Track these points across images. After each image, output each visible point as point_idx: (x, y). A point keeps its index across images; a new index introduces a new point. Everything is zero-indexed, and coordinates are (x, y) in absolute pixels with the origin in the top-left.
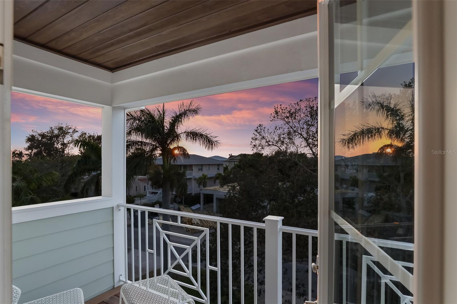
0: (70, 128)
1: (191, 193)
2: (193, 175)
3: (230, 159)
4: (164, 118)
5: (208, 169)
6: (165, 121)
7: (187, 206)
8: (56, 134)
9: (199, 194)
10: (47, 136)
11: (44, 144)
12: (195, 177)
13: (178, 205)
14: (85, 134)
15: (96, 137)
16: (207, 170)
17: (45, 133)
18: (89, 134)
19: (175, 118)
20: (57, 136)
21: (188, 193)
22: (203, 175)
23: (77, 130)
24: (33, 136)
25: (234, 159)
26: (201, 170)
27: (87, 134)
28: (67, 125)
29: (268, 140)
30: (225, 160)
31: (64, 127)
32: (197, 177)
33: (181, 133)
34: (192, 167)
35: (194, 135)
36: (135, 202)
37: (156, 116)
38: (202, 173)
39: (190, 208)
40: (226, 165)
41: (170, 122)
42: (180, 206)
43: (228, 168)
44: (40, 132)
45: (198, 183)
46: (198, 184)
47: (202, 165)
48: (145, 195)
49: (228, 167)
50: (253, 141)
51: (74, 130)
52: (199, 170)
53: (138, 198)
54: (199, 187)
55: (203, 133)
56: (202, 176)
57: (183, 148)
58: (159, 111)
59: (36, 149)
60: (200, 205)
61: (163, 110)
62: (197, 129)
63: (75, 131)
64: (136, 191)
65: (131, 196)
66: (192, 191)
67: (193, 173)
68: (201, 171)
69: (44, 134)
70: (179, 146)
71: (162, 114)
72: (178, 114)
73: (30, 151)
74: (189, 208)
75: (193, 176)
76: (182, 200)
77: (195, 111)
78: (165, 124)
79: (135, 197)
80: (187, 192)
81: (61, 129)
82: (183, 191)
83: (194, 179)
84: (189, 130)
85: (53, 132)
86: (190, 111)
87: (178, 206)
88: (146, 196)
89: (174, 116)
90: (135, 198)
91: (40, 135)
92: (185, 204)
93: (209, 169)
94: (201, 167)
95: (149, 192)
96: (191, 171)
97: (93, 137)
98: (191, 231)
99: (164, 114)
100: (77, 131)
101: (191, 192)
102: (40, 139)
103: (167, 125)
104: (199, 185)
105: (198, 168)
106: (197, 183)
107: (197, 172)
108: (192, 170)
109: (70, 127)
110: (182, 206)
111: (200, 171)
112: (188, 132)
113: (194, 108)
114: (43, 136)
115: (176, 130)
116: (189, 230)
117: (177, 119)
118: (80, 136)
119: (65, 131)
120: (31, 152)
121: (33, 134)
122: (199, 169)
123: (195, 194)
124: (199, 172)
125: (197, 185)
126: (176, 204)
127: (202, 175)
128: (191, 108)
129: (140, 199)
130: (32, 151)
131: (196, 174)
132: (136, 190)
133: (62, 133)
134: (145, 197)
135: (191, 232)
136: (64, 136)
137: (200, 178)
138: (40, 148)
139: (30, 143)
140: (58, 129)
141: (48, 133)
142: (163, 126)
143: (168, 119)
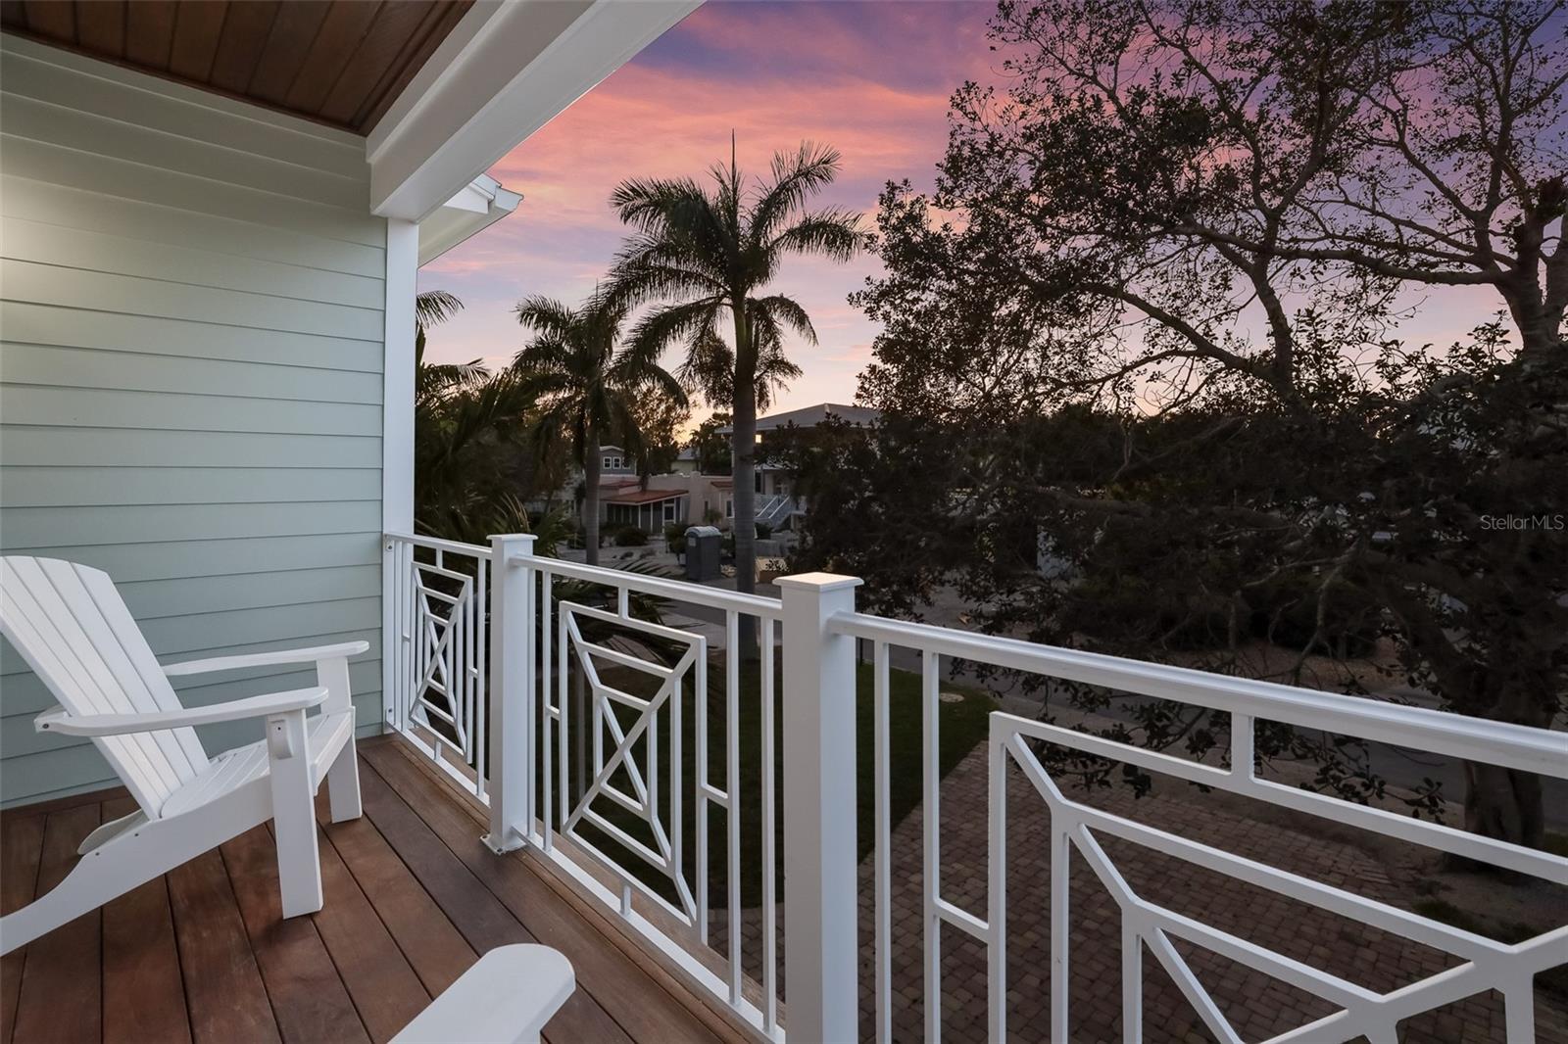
4: (736, 202)
6: (740, 211)
19: (766, 202)
37: (712, 193)
41: (754, 216)
58: (722, 182)
61: (734, 177)
71: (730, 187)
72: (774, 191)
89: (764, 197)
99: (735, 190)
103: (744, 223)
117: (773, 205)
142: (733, 224)
143: (748, 206)
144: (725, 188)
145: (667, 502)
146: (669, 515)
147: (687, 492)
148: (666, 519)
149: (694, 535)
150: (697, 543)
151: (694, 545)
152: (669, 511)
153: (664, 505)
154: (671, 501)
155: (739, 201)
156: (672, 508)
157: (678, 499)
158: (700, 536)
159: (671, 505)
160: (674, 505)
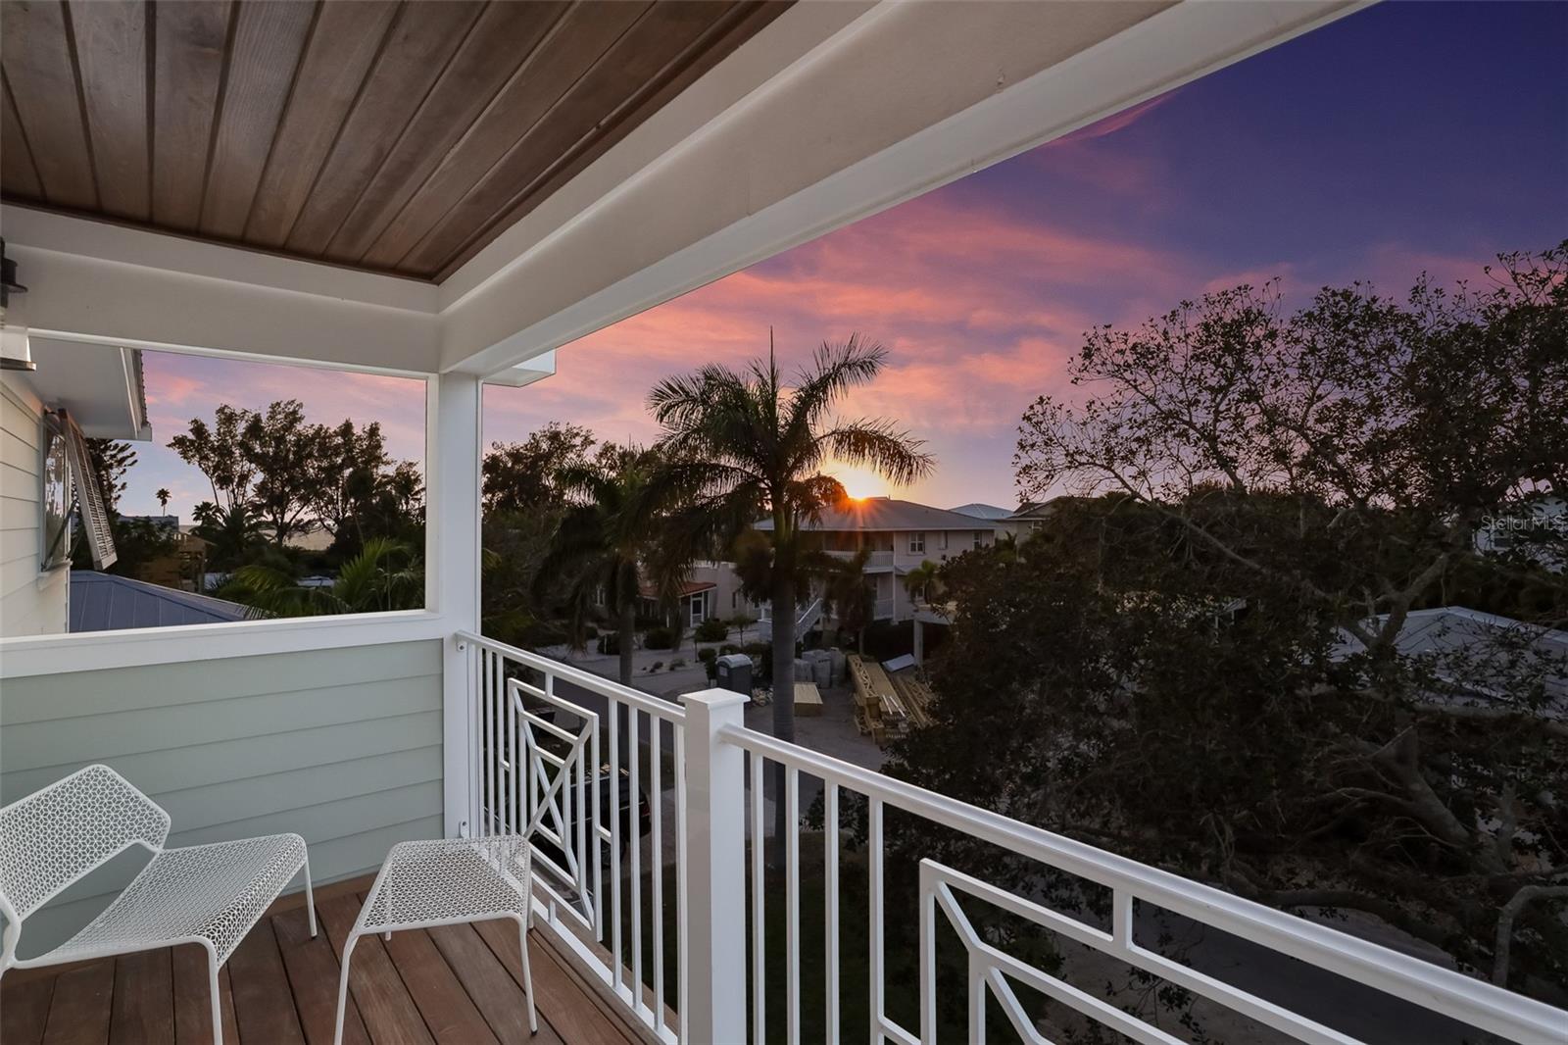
0: (577, 434)
1: (888, 621)
2: (895, 564)
3: (1024, 516)
4: (774, 394)
5: (943, 546)
6: (779, 402)
7: (872, 657)
8: (544, 450)
9: (911, 622)
10: (527, 458)
11: (520, 478)
12: (902, 569)
13: (843, 653)
14: (613, 448)
15: (638, 456)
16: (940, 549)
17: (521, 450)
18: (621, 447)
19: (807, 391)
20: (547, 457)
21: (876, 618)
22: (925, 564)
23: (592, 438)
24: (494, 458)
25: (1034, 514)
26: (921, 548)
27: (618, 449)
28: (570, 426)
29: (1072, 449)
30: (1004, 518)
31: (563, 431)
32: (907, 571)
33: (825, 436)
34: (892, 540)
35: (857, 441)
36: (727, 638)
37: (753, 388)
38: (924, 558)
39: (881, 665)
40: (1008, 534)
41: (794, 406)
42: (849, 658)
43: (1016, 542)
44: (508, 447)
45: (910, 587)
46: (909, 593)
47: (922, 534)
48: (754, 618)
49: (1014, 540)
50: (1022, 454)
51: (585, 440)
52: (913, 549)
53: (733, 628)
54: (912, 601)
55: (883, 432)
56: (920, 568)
57: (834, 481)
58: (761, 376)
59: (501, 490)
60: (913, 655)
61: (773, 369)
62: (867, 421)
63: (587, 442)
64: (734, 606)
65: (718, 620)
66: (892, 613)
67: (895, 557)
68: (921, 553)
69: (518, 450)
70: (822, 474)
71: (770, 381)
72: (816, 379)
73: (489, 496)
74: (878, 664)
75: (896, 568)
76: (857, 638)
77: (867, 366)
78: (779, 412)
79: (728, 623)
80: (873, 615)
81: (554, 437)
82: (861, 611)
83: (897, 576)
84: (844, 427)
85: (538, 447)
86: (849, 365)
87: (844, 656)
88: (756, 621)
89: (805, 385)
90: (729, 628)
91: (509, 455)
92: (866, 652)
93: (946, 546)
94: (919, 539)
95: (766, 610)
96: (890, 552)
97: (632, 455)
98: (876, 734)
99: (773, 379)
100: (593, 442)
101: (890, 616)
102: (510, 465)
103: (784, 414)
104: (913, 596)
105: (911, 542)
106: (907, 590)
107: (908, 555)
108: (892, 549)
109: (575, 431)
110: (857, 657)
111: (917, 552)
112: (842, 433)
113: (861, 356)
114: (515, 456)
115: (811, 428)
116: (870, 733)
117: (813, 395)
118: (601, 455)
119: (564, 444)
120: (492, 499)
121: (494, 452)
122: (913, 545)
123: (900, 622)
124: (914, 553)
125: (906, 596)
126: (837, 649)
127: (920, 563)
128: (853, 356)
129: (739, 630)
130: (493, 495)
131: (903, 560)
132: (731, 606)
133: (557, 449)
134: (754, 626)
135: (876, 739)
136: (562, 454)
137: (915, 573)
138: (509, 487)
139: (488, 475)
140: (549, 438)
141: (527, 449)
142: (772, 418)
143: (786, 397)
144: (765, 383)
145: (694, 596)
146: (697, 610)
147: (715, 585)
148: (694, 613)
149: (725, 665)
150: (728, 673)
151: (726, 675)
152: (697, 605)
153: (692, 600)
154: (700, 595)
155: (778, 394)
156: (700, 602)
157: (706, 593)
158: (732, 666)
159: (699, 599)
160: (702, 599)
